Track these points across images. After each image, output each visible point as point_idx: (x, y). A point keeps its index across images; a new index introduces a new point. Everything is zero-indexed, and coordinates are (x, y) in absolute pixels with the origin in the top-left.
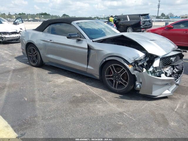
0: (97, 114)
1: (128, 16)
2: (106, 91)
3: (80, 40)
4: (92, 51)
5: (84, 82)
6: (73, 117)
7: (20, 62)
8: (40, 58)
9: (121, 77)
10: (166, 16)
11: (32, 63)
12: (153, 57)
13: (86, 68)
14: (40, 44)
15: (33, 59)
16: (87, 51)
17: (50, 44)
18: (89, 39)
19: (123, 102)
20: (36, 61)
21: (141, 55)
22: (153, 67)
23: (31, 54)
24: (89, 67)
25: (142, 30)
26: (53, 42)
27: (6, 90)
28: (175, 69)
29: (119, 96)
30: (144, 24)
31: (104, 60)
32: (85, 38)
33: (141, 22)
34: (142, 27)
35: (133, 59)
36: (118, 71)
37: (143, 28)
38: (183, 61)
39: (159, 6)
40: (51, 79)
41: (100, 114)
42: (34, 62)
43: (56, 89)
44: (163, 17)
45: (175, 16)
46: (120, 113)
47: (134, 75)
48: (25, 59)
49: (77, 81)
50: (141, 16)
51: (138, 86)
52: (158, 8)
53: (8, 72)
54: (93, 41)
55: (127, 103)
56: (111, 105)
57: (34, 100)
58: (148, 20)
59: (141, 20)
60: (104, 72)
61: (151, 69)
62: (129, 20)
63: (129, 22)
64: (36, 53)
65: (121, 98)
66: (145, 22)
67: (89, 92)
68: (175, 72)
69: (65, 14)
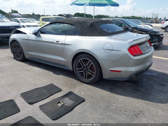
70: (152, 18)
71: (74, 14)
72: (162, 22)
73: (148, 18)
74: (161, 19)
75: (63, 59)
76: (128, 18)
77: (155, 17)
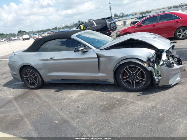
0: (136, 114)
1: (94, 21)
2: (125, 93)
3: (87, 51)
4: (101, 59)
5: (99, 91)
6: (117, 123)
7: (13, 88)
8: (40, 79)
9: (138, 76)
10: (118, 15)
11: (31, 86)
12: (160, 52)
13: (98, 76)
14: (38, 65)
15: (31, 81)
16: (97, 60)
17: (51, 62)
18: (95, 48)
19: (148, 97)
20: (36, 83)
21: (153, 52)
22: (163, 60)
23: (28, 77)
24: (101, 74)
25: (110, 32)
26: (55, 59)
27: (26, 120)
28: (175, 58)
29: (140, 94)
30: (110, 26)
31: (118, 64)
32: (91, 49)
33: (108, 24)
34: (109, 29)
35: (147, 58)
36: (133, 71)
37: (111, 30)
38: (175, 50)
39: (110, 8)
40: (64, 96)
41: (138, 113)
42: (33, 84)
43: (77, 104)
44: (116, 17)
45: (126, 15)
46: (153, 107)
47: (151, 71)
48: (16, 84)
49: (90, 91)
50: (106, 20)
51: (157, 80)
52: (110, 10)
53: (10, 101)
54: (100, 50)
55: (151, 97)
56: (140, 102)
57: (65, 120)
58: (113, 22)
59: (107, 23)
60: (119, 75)
61: (161, 63)
62: (96, 25)
63: (96, 27)
64: (34, 75)
65: (143, 94)
66: (111, 24)
67: (110, 98)
68: (176, 61)
69: (21, 31)
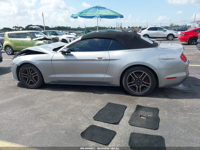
70: (117, 28)
71: (26, 27)
72: (139, 31)
73: (113, 27)
74: (125, 28)
75: (107, 76)
76: (92, 29)
77: (119, 27)
